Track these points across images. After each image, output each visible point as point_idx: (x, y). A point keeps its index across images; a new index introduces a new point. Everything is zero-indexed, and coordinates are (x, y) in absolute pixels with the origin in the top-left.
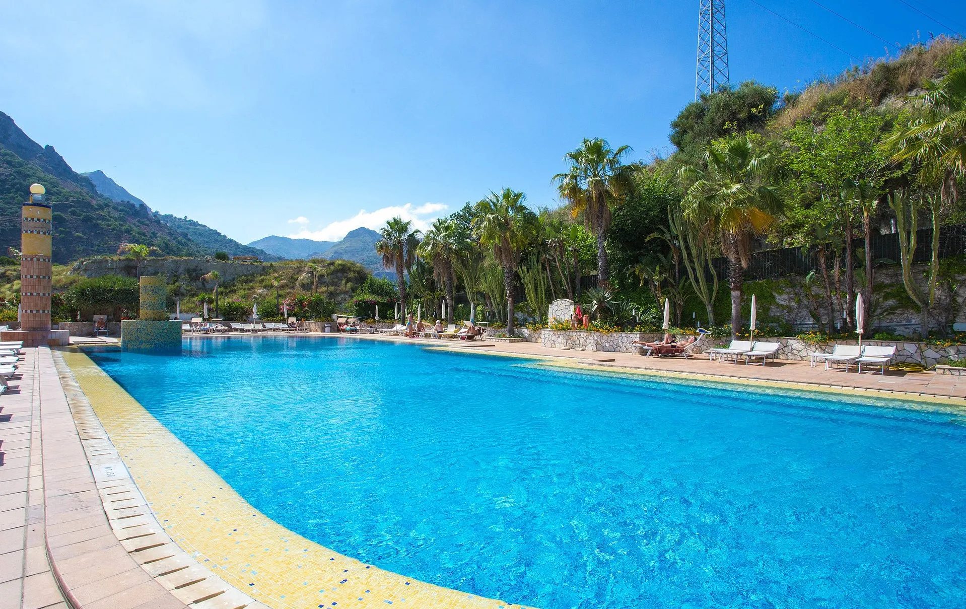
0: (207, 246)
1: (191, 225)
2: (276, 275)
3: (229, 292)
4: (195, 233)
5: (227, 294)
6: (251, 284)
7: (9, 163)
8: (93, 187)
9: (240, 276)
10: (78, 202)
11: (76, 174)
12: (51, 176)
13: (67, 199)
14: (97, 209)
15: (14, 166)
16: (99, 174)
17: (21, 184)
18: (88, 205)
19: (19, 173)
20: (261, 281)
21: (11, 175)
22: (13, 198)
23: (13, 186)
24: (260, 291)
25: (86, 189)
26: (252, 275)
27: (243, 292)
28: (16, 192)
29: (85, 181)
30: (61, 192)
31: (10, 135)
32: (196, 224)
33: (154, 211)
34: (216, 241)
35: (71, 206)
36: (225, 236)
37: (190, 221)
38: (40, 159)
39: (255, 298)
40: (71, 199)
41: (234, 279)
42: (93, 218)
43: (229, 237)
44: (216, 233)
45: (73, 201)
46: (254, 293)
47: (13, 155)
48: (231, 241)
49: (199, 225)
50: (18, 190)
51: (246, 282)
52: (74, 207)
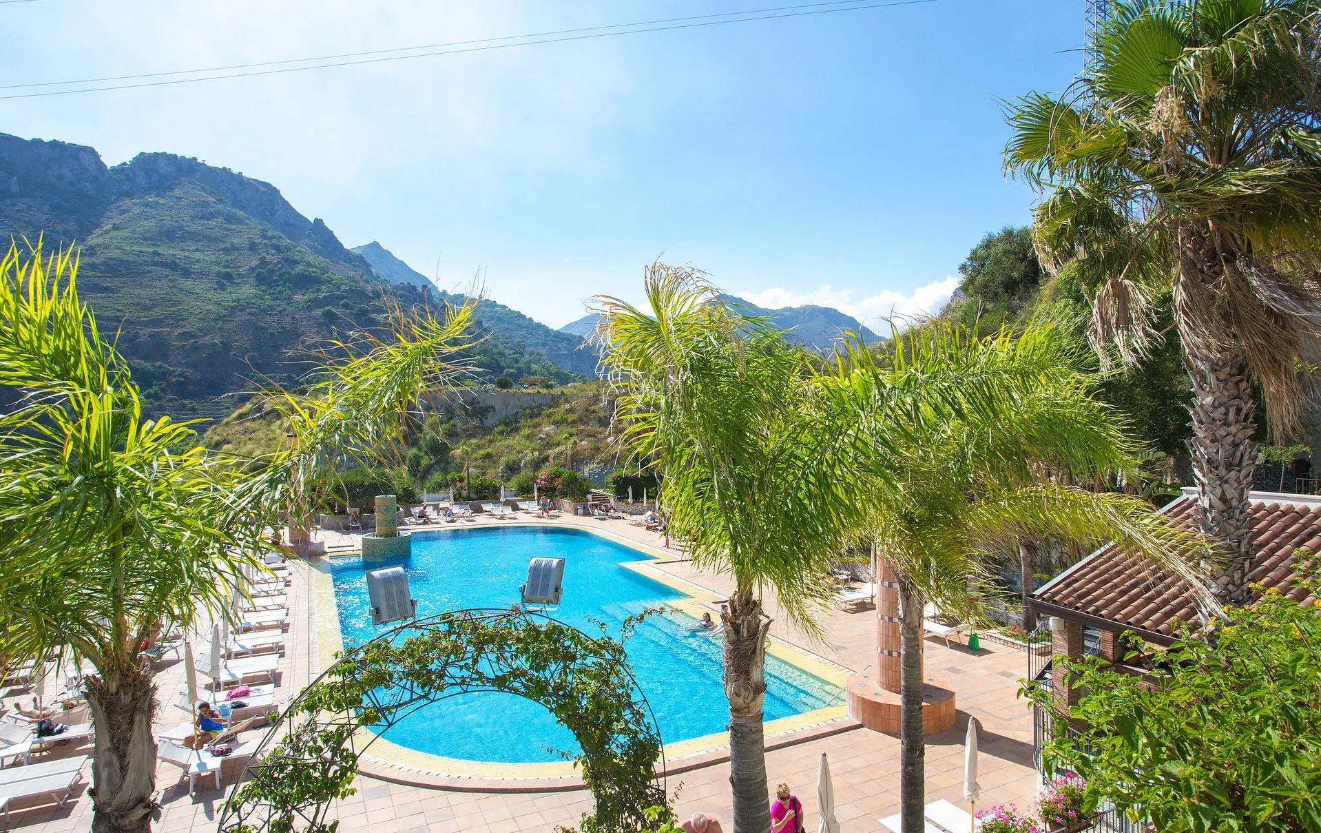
0: (507, 334)
1: (487, 306)
2: (568, 406)
3: (511, 431)
4: (492, 318)
5: (508, 434)
6: (537, 420)
7: (277, 248)
8: (367, 266)
9: (525, 409)
10: (351, 291)
11: (348, 253)
12: (321, 259)
13: (339, 288)
14: (372, 298)
15: (282, 252)
16: (375, 246)
17: (289, 273)
18: (362, 295)
19: (287, 260)
20: (549, 416)
21: (278, 263)
22: (281, 292)
23: (281, 276)
24: (547, 429)
25: (360, 271)
26: (539, 407)
27: (527, 431)
28: (284, 285)
29: (357, 260)
30: (332, 280)
31: (277, 211)
32: (494, 304)
33: (441, 290)
34: (520, 327)
35: (343, 297)
36: (531, 319)
37: (486, 300)
38: (309, 236)
39: (541, 438)
40: (343, 287)
41: (517, 413)
42: (367, 311)
43: (536, 320)
44: (520, 316)
45: (345, 291)
46: (540, 431)
47: (281, 237)
48: (539, 325)
49: (498, 306)
50: (286, 281)
51: (532, 416)
52: (346, 297)
